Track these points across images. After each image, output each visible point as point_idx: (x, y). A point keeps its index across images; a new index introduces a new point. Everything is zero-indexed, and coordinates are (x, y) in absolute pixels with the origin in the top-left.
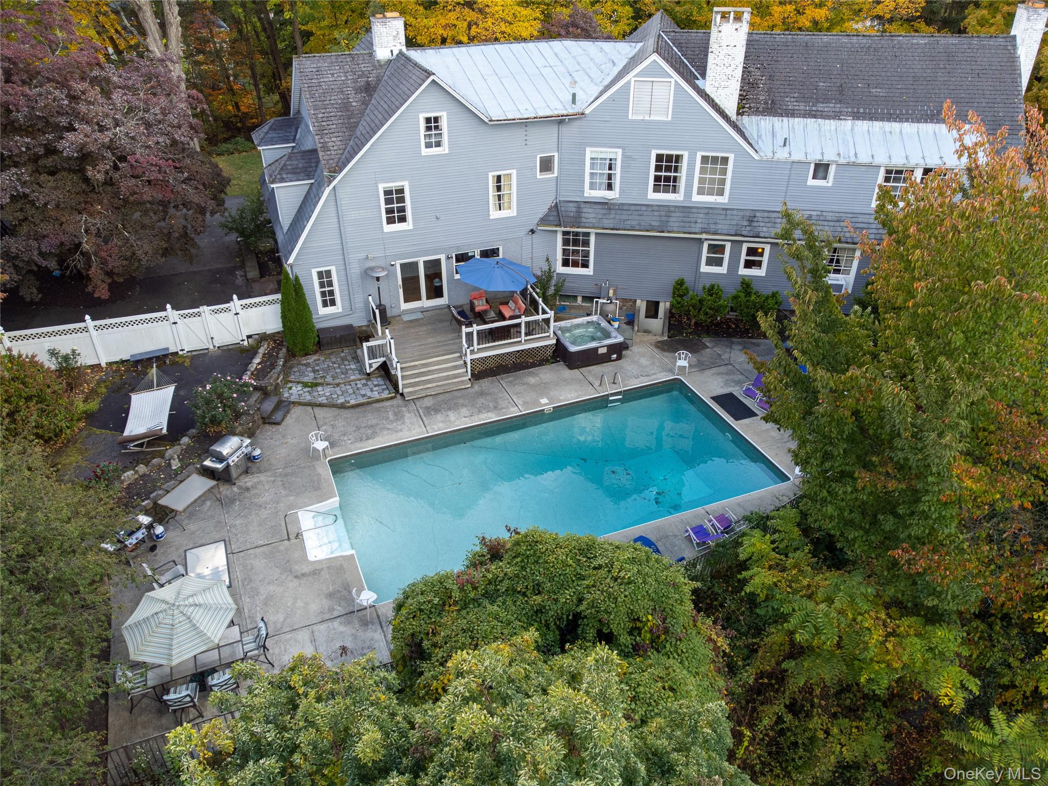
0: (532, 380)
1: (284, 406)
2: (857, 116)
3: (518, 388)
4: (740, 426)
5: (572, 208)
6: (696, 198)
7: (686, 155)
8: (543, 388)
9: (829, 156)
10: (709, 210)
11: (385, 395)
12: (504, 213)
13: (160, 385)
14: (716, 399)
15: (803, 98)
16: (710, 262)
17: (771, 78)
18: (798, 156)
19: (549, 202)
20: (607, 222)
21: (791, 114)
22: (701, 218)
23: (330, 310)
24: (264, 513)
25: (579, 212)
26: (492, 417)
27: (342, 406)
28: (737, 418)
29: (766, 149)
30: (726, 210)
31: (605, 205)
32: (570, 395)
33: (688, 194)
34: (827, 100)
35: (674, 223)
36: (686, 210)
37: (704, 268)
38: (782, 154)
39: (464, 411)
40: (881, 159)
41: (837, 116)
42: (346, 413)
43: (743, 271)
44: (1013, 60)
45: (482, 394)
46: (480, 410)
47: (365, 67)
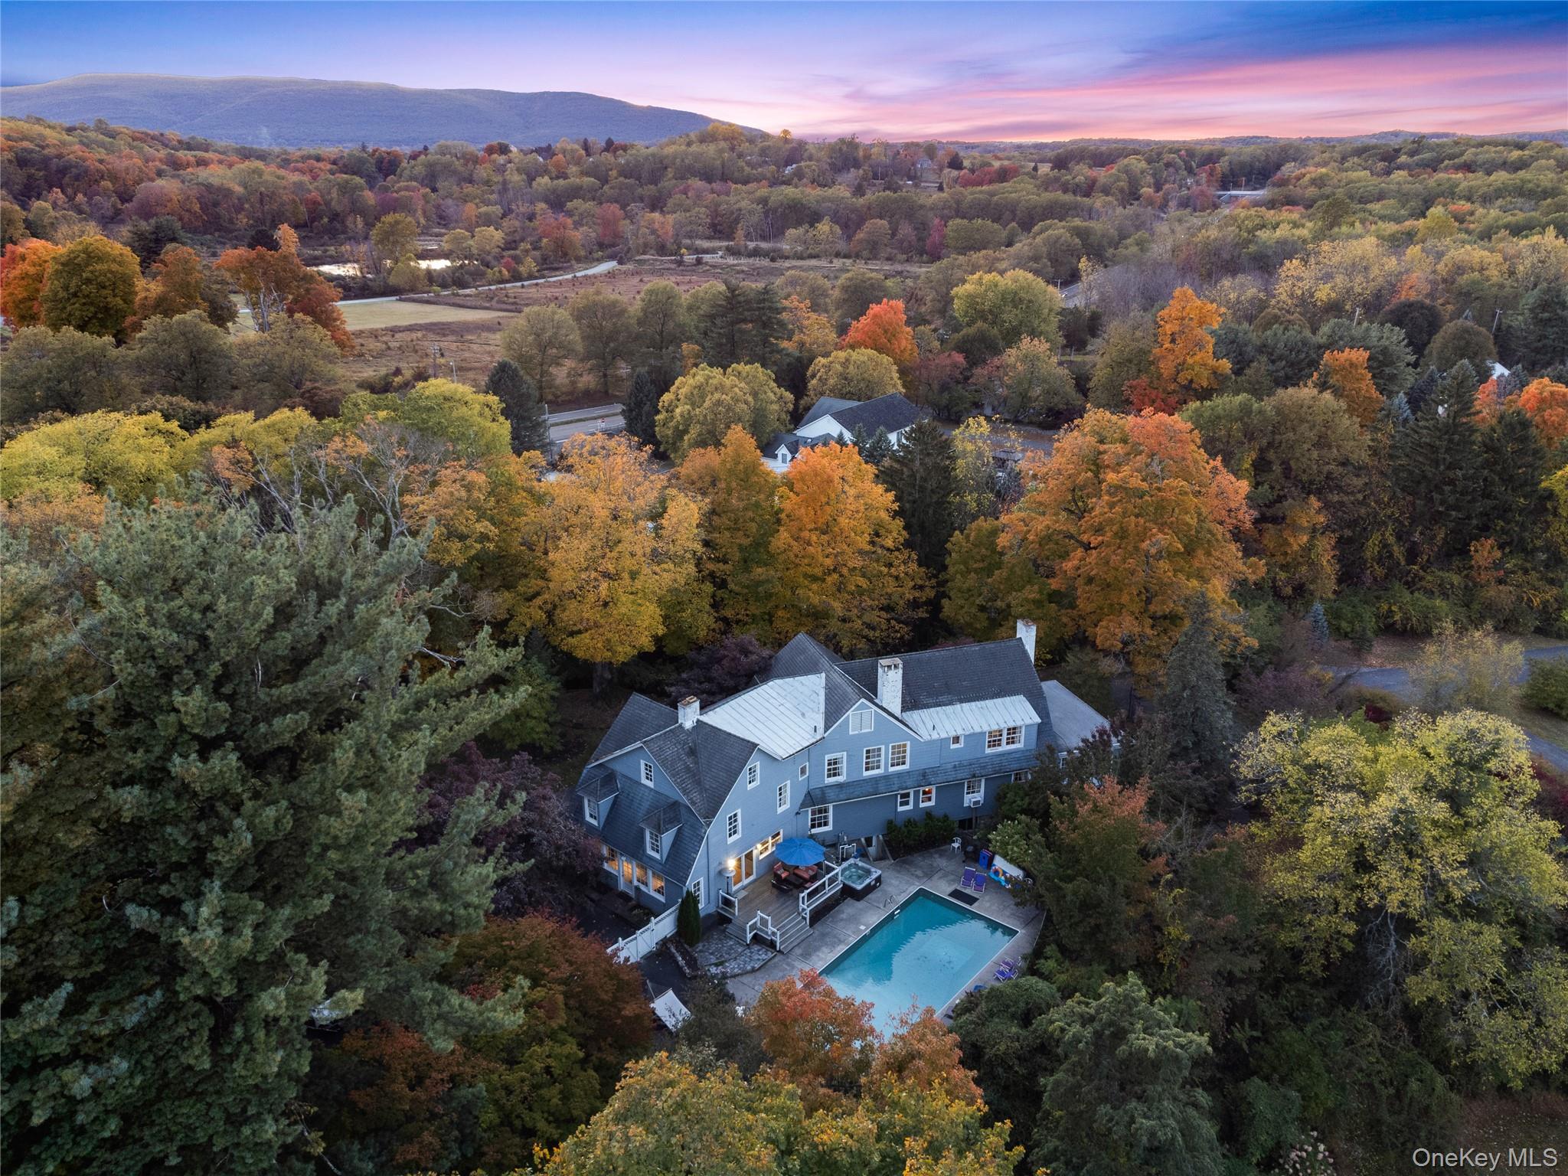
0: (844, 916)
1: (720, 983)
2: (961, 701)
4: (973, 908)
5: (818, 792)
6: (892, 769)
7: (883, 747)
8: (854, 920)
9: (960, 732)
10: (899, 775)
11: (770, 955)
12: (784, 808)
13: (662, 993)
14: (950, 895)
15: (930, 695)
16: (902, 804)
18: (944, 735)
19: (805, 791)
20: (842, 796)
21: (927, 706)
22: (896, 781)
25: (823, 793)
26: (842, 949)
27: (753, 970)
28: (971, 904)
29: (926, 734)
30: (908, 773)
31: (840, 786)
32: (874, 919)
33: (886, 768)
34: (942, 694)
35: (882, 787)
36: (886, 778)
37: (900, 809)
38: (935, 736)
40: (986, 729)
41: (951, 703)
42: (758, 974)
43: (922, 805)
44: (1025, 652)
45: (822, 936)
46: (833, 945)
47: (682, 737)
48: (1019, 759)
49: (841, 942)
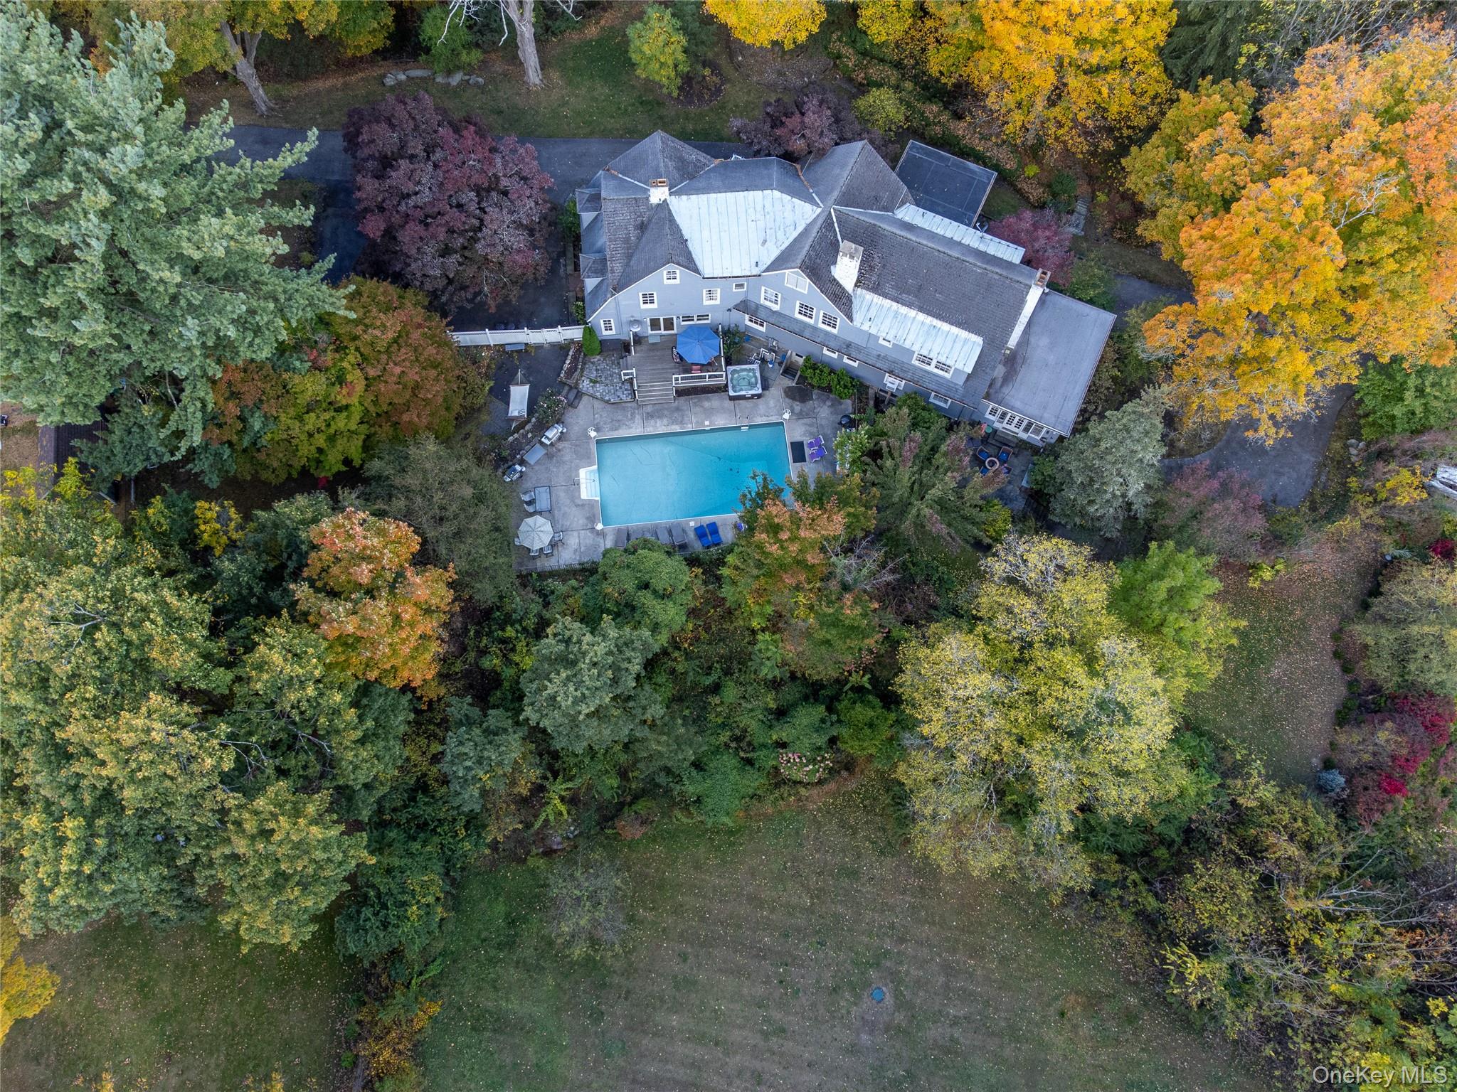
0: (706, 404)
1: (579, 395)
2: (921, 309)
3: (698, 409)
5: (753, 306)
6: (821, 325)
7: (815, 309)
8: (709, 413)
10: (827, 333)
11: (629, 399)
12: (712, 302)
13: (522, 383)
14: (792, 443)
15: (896, 287)
16: (828, 351)
17: (884, 266)
18: (873, 331)
19: (741, 299)
20: (771, 320)
21: (886, 296)
22: (822, 335)
23: (609, 332)
24: (566, 467)
25: (757, 308)
26: (677, 428)
27: (607, 402)
29: (859, 321)
30: (835, 336)
31: (772, 312)
32: (721, 422)
33: (817, 321)
34: (908, 293)
35: (807, 333)
36: (813, 327)
38: (867, 326)
39: (665, 421)
40: (916, 349)
41: (910, 305)
42: (608, 406)
44: (1022, 302)
45: (678, 409)
46: (674, 422)
47: (642, 209)
48: (941, 384)
49: (682, 423)
